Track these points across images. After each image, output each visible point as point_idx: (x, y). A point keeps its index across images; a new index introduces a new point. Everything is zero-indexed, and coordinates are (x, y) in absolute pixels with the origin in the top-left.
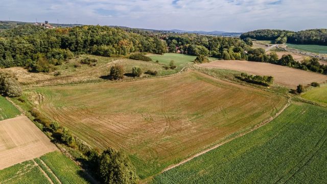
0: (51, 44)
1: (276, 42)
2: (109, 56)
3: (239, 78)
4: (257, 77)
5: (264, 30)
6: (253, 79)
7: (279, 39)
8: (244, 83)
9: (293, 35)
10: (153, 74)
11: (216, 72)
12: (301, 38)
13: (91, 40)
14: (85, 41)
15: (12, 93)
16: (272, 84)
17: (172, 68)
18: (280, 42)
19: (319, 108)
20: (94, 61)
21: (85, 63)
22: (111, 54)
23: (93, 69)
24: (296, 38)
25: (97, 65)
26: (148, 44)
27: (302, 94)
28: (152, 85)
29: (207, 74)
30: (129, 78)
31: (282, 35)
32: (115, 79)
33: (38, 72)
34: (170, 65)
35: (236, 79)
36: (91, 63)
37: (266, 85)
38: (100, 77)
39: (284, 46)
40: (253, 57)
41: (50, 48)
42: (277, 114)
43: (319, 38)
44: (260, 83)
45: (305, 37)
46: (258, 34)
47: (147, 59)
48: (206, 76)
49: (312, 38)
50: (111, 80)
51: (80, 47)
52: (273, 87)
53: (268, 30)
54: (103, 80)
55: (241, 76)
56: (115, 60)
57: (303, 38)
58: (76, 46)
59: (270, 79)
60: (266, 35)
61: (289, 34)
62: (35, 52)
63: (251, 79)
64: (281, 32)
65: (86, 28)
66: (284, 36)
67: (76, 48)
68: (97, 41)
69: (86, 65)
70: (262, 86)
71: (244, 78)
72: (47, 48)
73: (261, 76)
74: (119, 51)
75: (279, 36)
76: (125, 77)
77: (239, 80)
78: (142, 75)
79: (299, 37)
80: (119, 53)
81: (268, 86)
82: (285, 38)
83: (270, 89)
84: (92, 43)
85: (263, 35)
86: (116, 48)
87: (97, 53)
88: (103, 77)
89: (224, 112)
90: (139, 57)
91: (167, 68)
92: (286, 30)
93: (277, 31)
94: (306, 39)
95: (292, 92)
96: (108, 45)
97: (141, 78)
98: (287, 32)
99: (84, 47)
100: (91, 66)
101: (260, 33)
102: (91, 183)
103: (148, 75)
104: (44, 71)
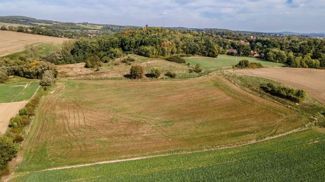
2: (148, 57)
10: (172, 76)
17: (197, 71)
21: (124, 62)
22: (151, 55)
30: (148, 78)
32: (135, 78)
47: (181, 61)
48: (228, 83)
50: (131, 78)
52: (304, 105)
55: (267, 87)
62: (100, 51)
67: (129, 48)
68: (145, 42)
69: (124, 64)
70: (288, 102)
71: (270, 89)
74: (159, 52)
76: (145, 77)
81: (298, 102)
84: (141, 44)
88: (126, 76)
89: (203, 124)
91: (190, 72)
96: (152, 45)
97: (157, 79)
99: (135, 48)
100: (127, 65)
103: (167, 77)
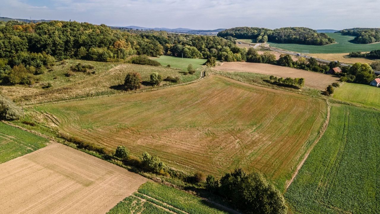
0: (15, 46)
1: (258, 41)
3: (267, 81)
4: (288, 79)
5: (243, 28)
6: (284, 82)
7: (260, 37)
8: (275, 86)
9: (273, 34)
10: (174, 81)
11: (241, 76)
12: (281, 37)
13: (74, 41)
14: (67, 42)
15: (12, 115)
16: (303, 87)
17: (190, 73)
18: (261, 41)
19: (356, 108)
20: (91, 68)
21: (79, 71)
22: (108, 58)
23: (94, 78)
24: (276, 37)
25: (96, 73)
26: (146, 45)
27: (332, 95)
28: (181, 94)
29: (232, 79)
30: (148, 87)
31: (262, 34)
32: (131, 89)
33: (12, 84)
34: (188, 70)
35: (265, 83)
36: (88, 70)
37: (298, 88)
38: (110, 88)
39: (266, 45)
40: (251, 58)
41: (13, 51)
42: (327, 117)
43: (298, 37)
44: (291, 86)
45: (285, 36)
46: (237, 32)
47: (155, 64)
49: (291, 37)
50: (126, 90)
51: (60, 50)
52: (304, 90)
53: (247, 28)
54: (116, 91)
55: (269, 79)
56: (115, 65)
57: (283, 36)
58: (54, 48)
59: (301, 81)
60: (245, 33)
61: (268, 32)
63: (281, 83)
64: (260, 30)
65: (60, 25)
66: (264, 34)
68: (84, 42)
69: (81, 73)
70: (293, 89)
71: (273, 81)
72: (10, 52)
73: (292, 78)
74: (117, 54)
75: (259, 35)
76: (142, 86)
77: (269, 84)
78: (162, 83)
79: (279, 35)
80: (118, 57)
82: (266, 37)
83: (302, 92)
84: (77, 45)
85: (242, 33)
86: (112, 51)
87: (88, 57)
90: (144, 61)
91: (185, 74)
92: (265, 28)
93: (257, 29)
94: (286, 38)
95: (324, 93)
96: (99, 47)
97: (161, 86)
98: (266, 30)
99: (66, 50)
100: (89, 74)
101: (238, 30)
102: (228, 212)
103: (168, 82)
104: (21, 83)
